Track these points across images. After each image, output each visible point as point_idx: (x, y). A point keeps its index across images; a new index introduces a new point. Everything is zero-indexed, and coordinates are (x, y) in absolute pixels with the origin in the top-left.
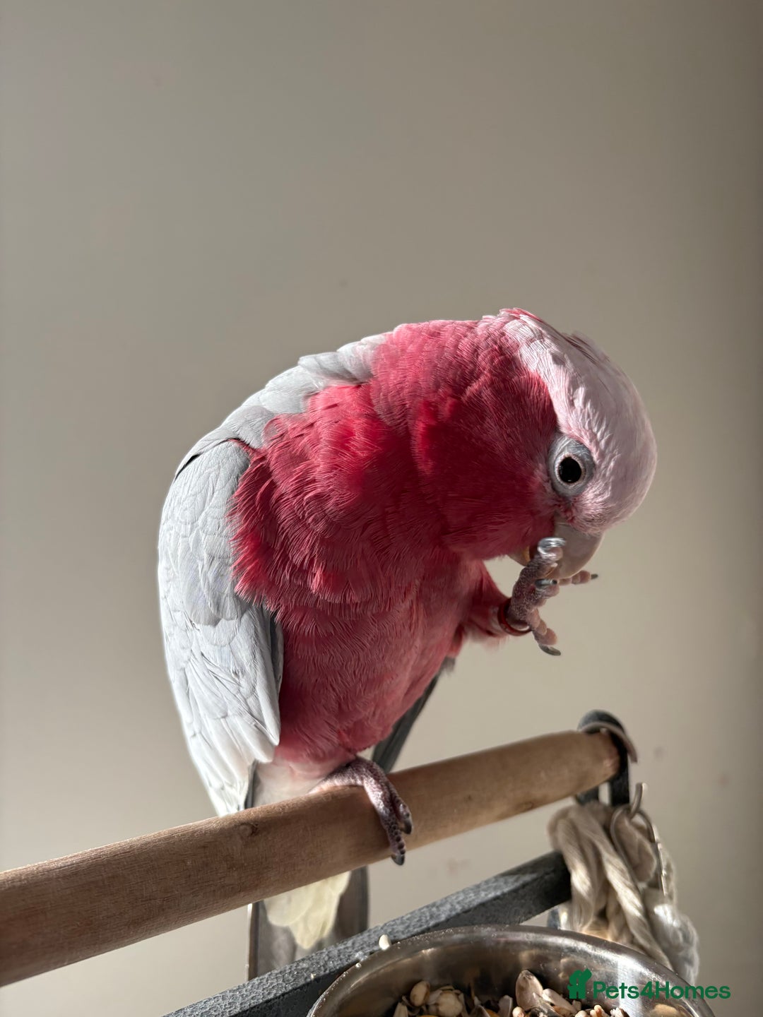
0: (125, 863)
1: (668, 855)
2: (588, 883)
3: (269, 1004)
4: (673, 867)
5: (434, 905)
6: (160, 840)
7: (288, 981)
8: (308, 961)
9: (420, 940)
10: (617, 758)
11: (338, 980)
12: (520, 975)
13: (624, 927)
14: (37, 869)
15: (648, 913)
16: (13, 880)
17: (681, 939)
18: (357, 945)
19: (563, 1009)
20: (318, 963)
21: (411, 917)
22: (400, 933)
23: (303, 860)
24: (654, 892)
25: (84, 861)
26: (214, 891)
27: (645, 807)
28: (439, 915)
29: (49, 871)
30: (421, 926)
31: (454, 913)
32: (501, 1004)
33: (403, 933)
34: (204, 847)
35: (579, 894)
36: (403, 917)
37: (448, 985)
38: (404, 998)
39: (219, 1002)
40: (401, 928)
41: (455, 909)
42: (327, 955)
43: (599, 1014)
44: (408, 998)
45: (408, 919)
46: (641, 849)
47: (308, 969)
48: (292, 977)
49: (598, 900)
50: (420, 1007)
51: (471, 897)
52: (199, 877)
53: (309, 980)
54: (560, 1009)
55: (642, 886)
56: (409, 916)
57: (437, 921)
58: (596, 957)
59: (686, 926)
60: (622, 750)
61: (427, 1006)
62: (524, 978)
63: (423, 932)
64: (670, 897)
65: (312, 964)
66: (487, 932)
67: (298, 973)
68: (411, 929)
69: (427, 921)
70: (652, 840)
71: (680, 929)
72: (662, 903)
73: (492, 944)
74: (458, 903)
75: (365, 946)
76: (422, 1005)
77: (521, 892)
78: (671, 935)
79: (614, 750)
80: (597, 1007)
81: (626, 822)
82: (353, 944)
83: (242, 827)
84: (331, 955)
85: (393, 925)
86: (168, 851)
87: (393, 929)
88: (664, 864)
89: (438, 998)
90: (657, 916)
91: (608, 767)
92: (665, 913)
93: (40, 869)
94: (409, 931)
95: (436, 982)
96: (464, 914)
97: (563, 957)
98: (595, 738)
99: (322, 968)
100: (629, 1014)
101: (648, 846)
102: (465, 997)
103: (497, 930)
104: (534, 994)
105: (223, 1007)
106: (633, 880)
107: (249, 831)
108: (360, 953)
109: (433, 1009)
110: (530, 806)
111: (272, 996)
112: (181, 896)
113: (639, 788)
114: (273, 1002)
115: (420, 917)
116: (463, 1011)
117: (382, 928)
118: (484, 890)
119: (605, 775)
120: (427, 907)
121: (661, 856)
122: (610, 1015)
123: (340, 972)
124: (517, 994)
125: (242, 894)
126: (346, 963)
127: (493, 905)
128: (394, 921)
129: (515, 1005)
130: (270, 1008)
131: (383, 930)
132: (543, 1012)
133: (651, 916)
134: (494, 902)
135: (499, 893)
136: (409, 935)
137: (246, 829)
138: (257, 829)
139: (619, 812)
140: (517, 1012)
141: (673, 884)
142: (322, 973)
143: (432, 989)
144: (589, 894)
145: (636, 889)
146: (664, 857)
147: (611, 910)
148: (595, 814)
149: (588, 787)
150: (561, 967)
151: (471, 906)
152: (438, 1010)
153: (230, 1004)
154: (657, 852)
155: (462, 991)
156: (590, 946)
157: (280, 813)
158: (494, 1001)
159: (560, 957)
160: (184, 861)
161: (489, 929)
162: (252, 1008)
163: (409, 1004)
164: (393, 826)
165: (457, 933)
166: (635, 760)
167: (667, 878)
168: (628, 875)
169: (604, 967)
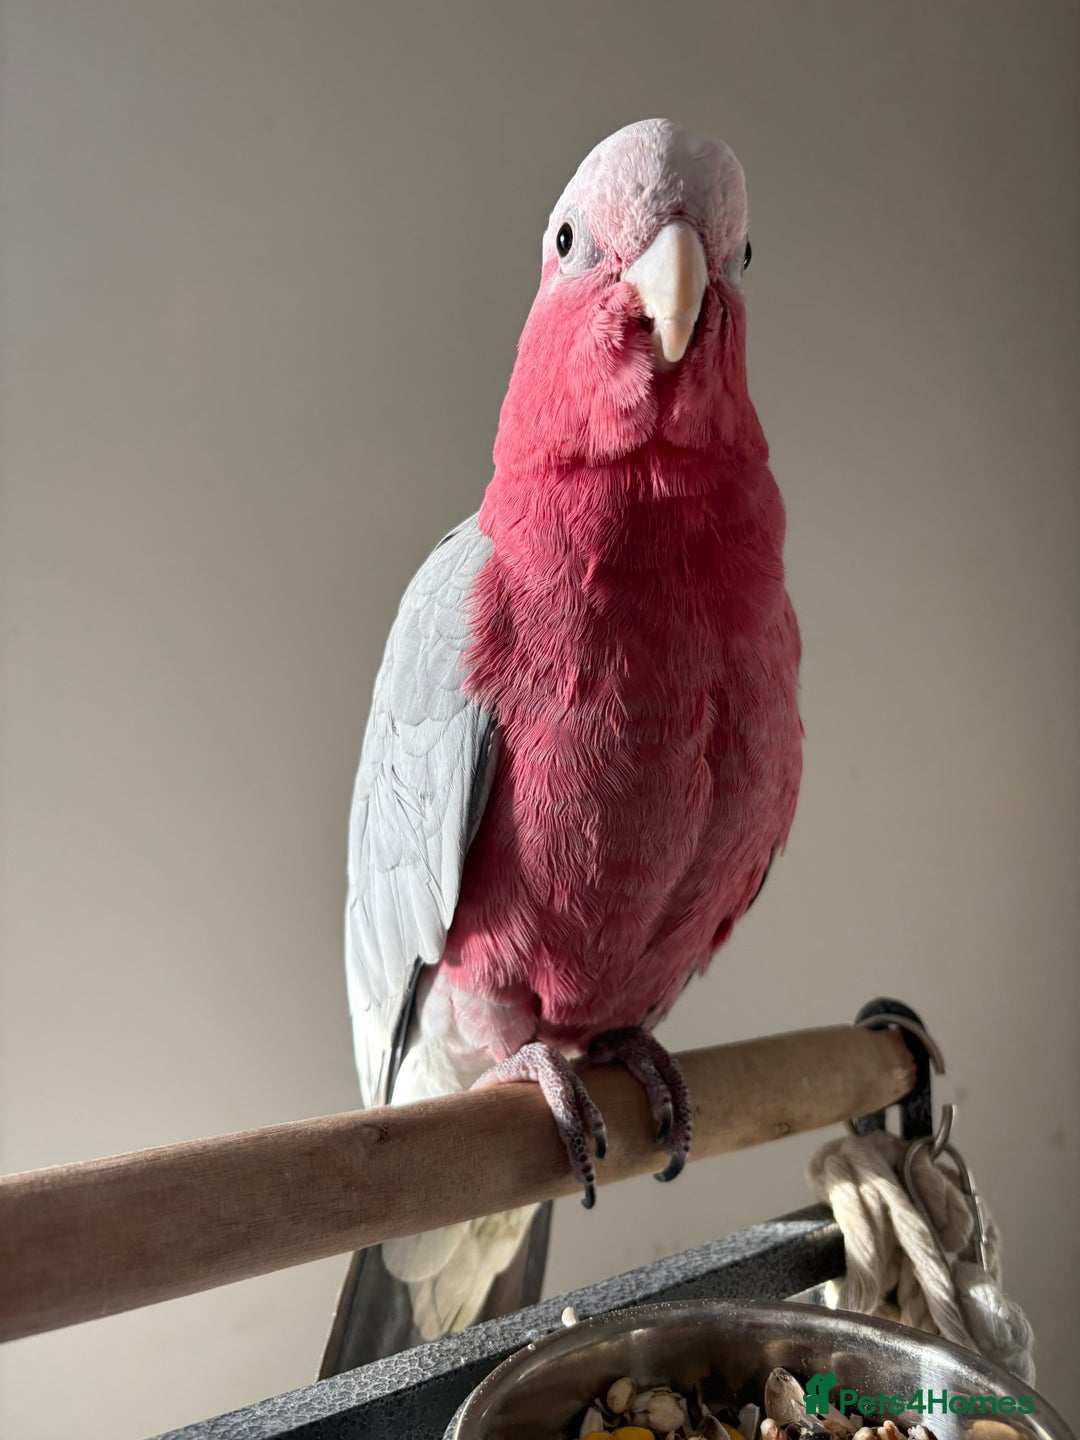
0: (196, 1169)
1: (989, 1215)
2: (871, 1249)
3: (399, 1396)
4: (997, 1231)
5: (641, 1270)
6: (246, 1141)
7: (427, 1365)
8: (456, 1340)
9: (622, 1316)
10: (913, 1068)
11: (500, 1366)
12: (771, 1375)
13: (925, 1314)
14: (68, 1171)
15: (960, 1296)
16: (31, 1184)
17: (1010, 1336)
18: (528, 1321)
19: (837, 1424)
20: (471, 1343)
21: (607, 1286)
22: (593, 1307)
23: (453, 1182)
24: (969, 1266)
25: (135, 1163)
26: (323, 1218)
27: (955, 1141)
28: (650, 1284)
29: (86, 1174)
30: (623, 1298)
31: (671, 1282)
32: (742, 1416)
33: (596, 1306)
34: (310, 1154)
35: (857, 1265)
36: (595, 1286)
37: (664, 1385)
38: (597, 1401)
39: (325, 1391)
40: (593, 1299)
41: (674, 1277)
42: (485, 1332)
43: (890, 1432)
44: (604, 1401)
45: (603, 1288)
46: (950, 1203)
47: (456, 1350)
48: (433, 1360)
49: (885, 1276)
50: (621, 1415)
51: (696, 1261)
52: (302, 1196)
53: (457, 1366)
54: (832, 1424)
55: (951, 1257)
56: (605, 1284)
57: (648, 1292)
58: (886, 1349)
59: (1017, 1318)
60: (920, 1055)
61: (632, 1415)
62: (778, 1379)
63: (626, 1306)
64: (993, 1275)
65: (463, 1344)
66: (722, 1308)
67: (441, 1356)
68: (609, 1301)
69: (632, 1292)
70: (966, 1191)
71: (1008, 1322)
72: (982, 1282)
73: (730, 1327)
74: (678, 1268)
75: (540, 1322)
76: (626, 1411)
77: (771, 1257)
78: (993, 1329)
79: (909, 1057)
80: (888, 1424)
81: (927, 1161)
82: (523, 1319)
83: (366, 1130)
84: (490, 1333)
85: (582, 1295)
86: (257, 1155)
87: (582, 1301)
88: (984, 1228)
89: (648, 1402)
90: (973, 1301)
91: (899, 1080)
92: (986, 1297)
93: (72, 1171)
94: (605, 1305)
95: (644, 1381)
96: (687, 1285)
97: (838, 1350)
98: (882, 1036)
99: (477, 1350)
100: (937, 1434)
101: (961, 1198)
102: (688, 1404)
103: (736, 1307)
104: (793, 1402)
105: (331, 1398)
106: (938, 1247)
107: (376, 1135)
108: (534, 1331)
109: (641, 1418)
110: (786, 1129)
111: (403, 1386)
112: (275, 1223)
113: (947, 1112)
114: (404, 1394)
115: (622, 1286)
116: (685, 1423)
117: (565, 1299)
118: (716, 1252)
119: (897, 1092)
120: (632, 1272)
121: (981, 1214)
122: (907, 1436)
123: (504, 1355)
124: (767, 1402)
125: (363, 1227)
126: (512, 1345)
127: (729, 1274)
128: (583, 1289)
129: (763, 1417)
130: (400, 1402)
131: (568, 1300)
132: (807, 1427)
133: (965, 1301)
134: (731, 1270)
135: (738, 1257)
136: (605, 1309)
137: (370, 1133)
138: (386, 1134)
139: (916, 1147)
140: (767, 1426)
141: (996, 1257)
142: (477, 1357)
143: (639, 1390)
144: (872, 1266)
145: (942, 1261)
146: (985, 1216)
147: (904, 1291)
148: (881, 1149)
149: (871, 1108)
150: (833, 1364)
151: (697, 1274)
152: (648, 1420)
153: (341, 1394)
154: (973, 1208)
155: (684, 1395)
156: (878, 1333)
157: (421, 1114)
158: (732, 1411)
159: (831, 1350)
160: (279, 1172)
161: (724, 1304)
162: (373, 1402)
163: (604, 1410)
164: (576, 1139)
165: (678, 1307)
166: (941, 1070)
167: (988, 1246)
168: (930, 1240)
169: (900, 1364)
